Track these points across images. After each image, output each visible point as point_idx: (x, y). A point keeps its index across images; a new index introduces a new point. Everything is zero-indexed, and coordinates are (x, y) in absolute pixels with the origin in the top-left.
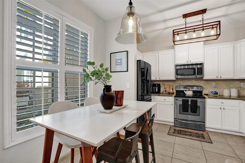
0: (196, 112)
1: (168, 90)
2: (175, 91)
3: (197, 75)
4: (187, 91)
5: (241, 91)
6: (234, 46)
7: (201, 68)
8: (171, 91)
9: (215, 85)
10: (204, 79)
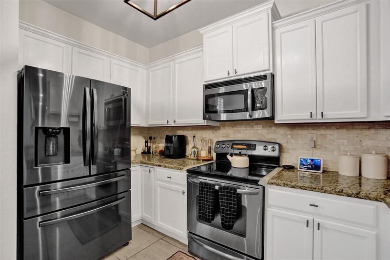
3: (255, 109)
4: (234, 156)
10: (278, 122)
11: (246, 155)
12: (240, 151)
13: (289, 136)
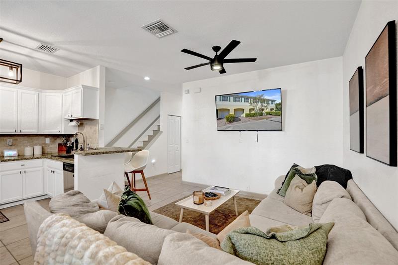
5: (45, 148)
6: (38, 94)
9: (12, 141)
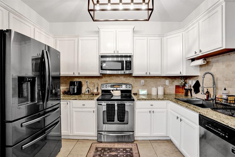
0: (123, 121)
1: (92, 89)
2: (100, 91)
3: (126, 70)
4: (114, 91)
6: (162, 39)
7: (130, 61)
8: (95, 91)
9: (144, 82)
10: (133, 76)
11: (119, 90)
12: (117, 88)
13: (135, 81)
